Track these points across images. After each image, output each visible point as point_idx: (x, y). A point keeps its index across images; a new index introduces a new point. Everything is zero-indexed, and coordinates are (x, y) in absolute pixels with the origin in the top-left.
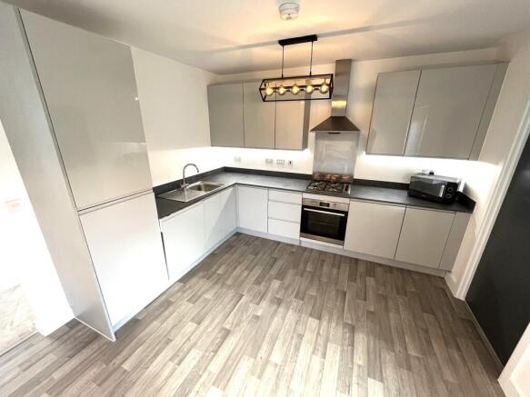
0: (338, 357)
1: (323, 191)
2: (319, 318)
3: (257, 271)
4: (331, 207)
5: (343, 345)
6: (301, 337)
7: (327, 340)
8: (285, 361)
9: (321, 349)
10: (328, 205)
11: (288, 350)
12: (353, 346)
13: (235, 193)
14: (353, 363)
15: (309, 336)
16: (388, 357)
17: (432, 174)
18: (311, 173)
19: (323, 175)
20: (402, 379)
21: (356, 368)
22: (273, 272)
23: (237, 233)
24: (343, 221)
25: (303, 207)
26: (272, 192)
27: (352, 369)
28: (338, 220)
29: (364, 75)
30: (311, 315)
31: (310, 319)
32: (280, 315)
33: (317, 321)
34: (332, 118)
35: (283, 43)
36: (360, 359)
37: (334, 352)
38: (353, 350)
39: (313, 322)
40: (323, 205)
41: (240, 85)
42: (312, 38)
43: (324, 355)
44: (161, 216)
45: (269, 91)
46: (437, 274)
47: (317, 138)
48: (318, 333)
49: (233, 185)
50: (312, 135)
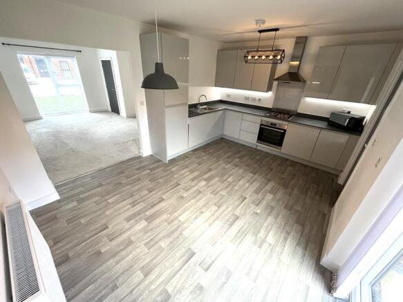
1: (275, 117)
3: (229, 154)
4: (277, 127)
10: (275, 125)
13: (224, 114)
17: (349, 112)
18: (271, 107)
19: (278, 109)
22: (237, 156)
23: (222, 138)
24: (283, 135)
25: (261, 125)
26: (244, 115)
28: (280, 134)
29: (313, 46)
34: (289, 73)
35: (260, 31)
40: (273, 125)
41: (236, 51)
42: (276, 30)
44: (189, 117)
45: (250, 58)
46: (334, 173)
47: (278, 85)
49: (224, 109)
50: (275, 83)
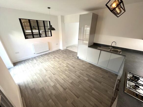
0: (61, 81)
2: (71, 83)
5: (62, 84)
6: (68, 77)
7: (65, 82)
8: (65, 73)
9: (64, 79)
11: (67, 74)
12: (61, 86)
14: (58, 83)
15: (68, 79)
16: (54, 92)
20: (49, 91)
21: (57, 83)
27: (57, 82)
30: (72, 82)
31: (72, 81)
32: (75, 76)
33: (70, 82)
36: (58, 85)
37: (62, 81)
38: (60, 85)
39: (70, 81)
43: (63, 79)
48: (67, 81)
